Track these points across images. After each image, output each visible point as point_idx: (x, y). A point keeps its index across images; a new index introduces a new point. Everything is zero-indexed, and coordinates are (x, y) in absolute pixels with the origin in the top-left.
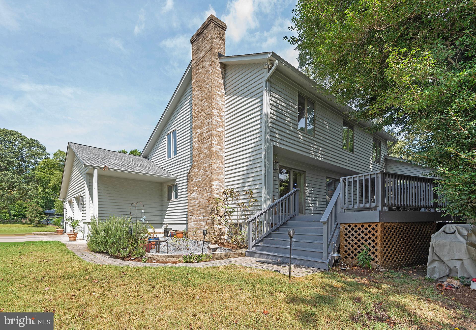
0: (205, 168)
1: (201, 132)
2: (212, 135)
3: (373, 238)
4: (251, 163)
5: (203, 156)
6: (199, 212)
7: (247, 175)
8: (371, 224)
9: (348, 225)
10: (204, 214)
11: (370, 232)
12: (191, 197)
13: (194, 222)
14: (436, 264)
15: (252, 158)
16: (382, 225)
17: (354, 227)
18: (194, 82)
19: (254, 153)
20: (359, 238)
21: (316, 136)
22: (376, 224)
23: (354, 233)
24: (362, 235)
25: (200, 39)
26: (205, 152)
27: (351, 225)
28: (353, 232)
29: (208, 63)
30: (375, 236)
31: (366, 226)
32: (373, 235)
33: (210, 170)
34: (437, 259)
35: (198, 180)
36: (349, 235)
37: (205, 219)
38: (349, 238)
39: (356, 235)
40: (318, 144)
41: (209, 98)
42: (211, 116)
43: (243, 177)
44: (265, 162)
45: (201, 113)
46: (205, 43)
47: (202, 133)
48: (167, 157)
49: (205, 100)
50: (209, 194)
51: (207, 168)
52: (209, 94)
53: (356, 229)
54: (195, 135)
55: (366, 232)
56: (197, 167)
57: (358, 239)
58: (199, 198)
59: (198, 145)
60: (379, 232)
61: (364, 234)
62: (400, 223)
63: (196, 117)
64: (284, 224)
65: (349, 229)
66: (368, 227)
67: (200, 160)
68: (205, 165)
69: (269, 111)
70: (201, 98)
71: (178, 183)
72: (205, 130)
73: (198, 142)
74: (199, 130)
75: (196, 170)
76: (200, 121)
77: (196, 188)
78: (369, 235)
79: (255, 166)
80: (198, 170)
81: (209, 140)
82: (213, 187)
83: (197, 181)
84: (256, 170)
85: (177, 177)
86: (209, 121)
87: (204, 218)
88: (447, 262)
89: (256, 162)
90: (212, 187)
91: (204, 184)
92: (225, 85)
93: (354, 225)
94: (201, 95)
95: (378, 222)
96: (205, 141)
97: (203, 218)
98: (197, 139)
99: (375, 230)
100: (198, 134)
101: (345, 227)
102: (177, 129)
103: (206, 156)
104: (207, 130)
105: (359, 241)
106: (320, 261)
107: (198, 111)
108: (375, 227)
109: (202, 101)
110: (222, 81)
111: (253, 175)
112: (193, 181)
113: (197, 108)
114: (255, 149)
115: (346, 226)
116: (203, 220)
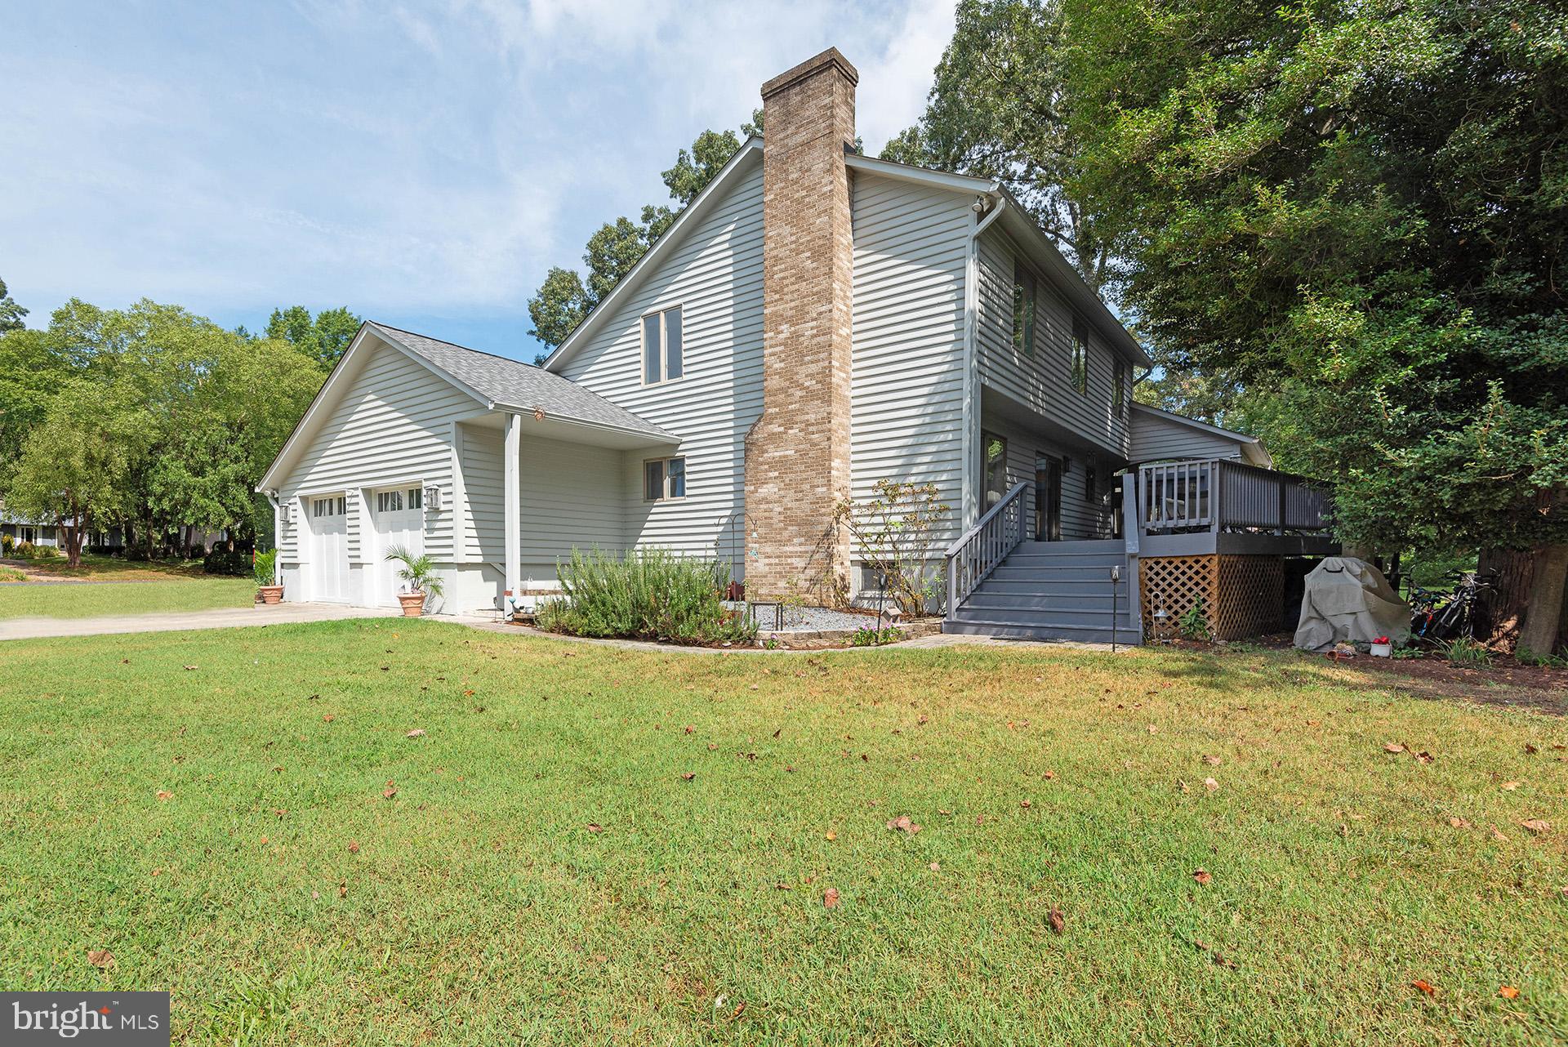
0: (807, 425)
1: (795, 332)
2: (830, 345)
3: (1203, 584)
4: (927, 419)
5: (799, 393)
6: (786, 534)
7: (916, 448)
8: (1200, 558)
9: (1154, 560)
10: (803, 539)
11: (1197, 573)
12: (757, 495)
13: (767, 561)
14: (1313, 624)
15: (930, 410)
16: (1220, 560)
17: (1167, 565)
18: (771, 201)
19: (936, 399)
20: (1176, 585)
21: (1037, 359)
22: (1209, 558)
23: (1167, 577)
24: (1183, 579)
25: (794, 97)
26: (806, 384)
27: (1161, 560)
28: (1164, 574)
29: (822, 165)
30: (1207, 581)
31: (1190, 562)
32: (1204, 578)
33: (823, 431)
34: (1315, 615)
35: (782, 453)
36: (1157, 579)
37: (807, 552)
38: (1157, 585)
39: (1170, 579)
40: (1039, 377)
41: (823, 252)
42: (827, 296)
43: (904, 452)
44: (970, 421)
45: (793, 284)
46: (811, 111)
47: (796, 336)
48: (642, 380)
49: (808, 254)
50: (819, 490)
51: (813, 424)
52: (821, 242)
53: (1170, 568)
54: (771, 338)
55: (1190, 573)
56: (780, 421)
57: (1174, 587)
58: (785, 500)
59: (782, 365)
60: (1215, 573)
61: (1186, 576)
62: (1239, 555)
63: (776, 292)
64: (1004, 562)
65: (1157, 568)
66: (1194, 564)
67: (791, 403)
68: (807, 417)
69: (979, 306)
70: (793, 246)
71: (687, 454)
72: (808, 329)
73: (783, 356)
74: (786, 326)
75: (775, 428)
76: (793, 304)
77: (776, 474)
78: (1197, 578)
79: (939, 428)
80: (782, 429)
81: (822, 356)
82: (833, 472)
83: (780, 457)
84: (942, 437)
85: (684, 439)
86: (823, 309)
87: (803, 549)
88: (1332, 620)
89: (942, 419)
90: (830, 472)
91: (801, 463)
92: (853, 221)
93: (1167, 560)
94: (794, 238)
95: (1214, 555)
96: (807, 359)
97: (799, 549)
98: (782, 348)
99: (1207, 570)
100: (782, 336)
101: (1148, 565)
102: (684, 307)
103: (811, 395)
104: (815, 331)
105: (1177, 590)
106: (1124, 629)
107: (784, 278)
108: (1207, 564)
109: (797, 254)
110: (847, 211)
111: (933, 448)
112: (765, 455)
113: (781, 271)
114: (940, 388)
115: (1151, 563)
116: (800, 555)
